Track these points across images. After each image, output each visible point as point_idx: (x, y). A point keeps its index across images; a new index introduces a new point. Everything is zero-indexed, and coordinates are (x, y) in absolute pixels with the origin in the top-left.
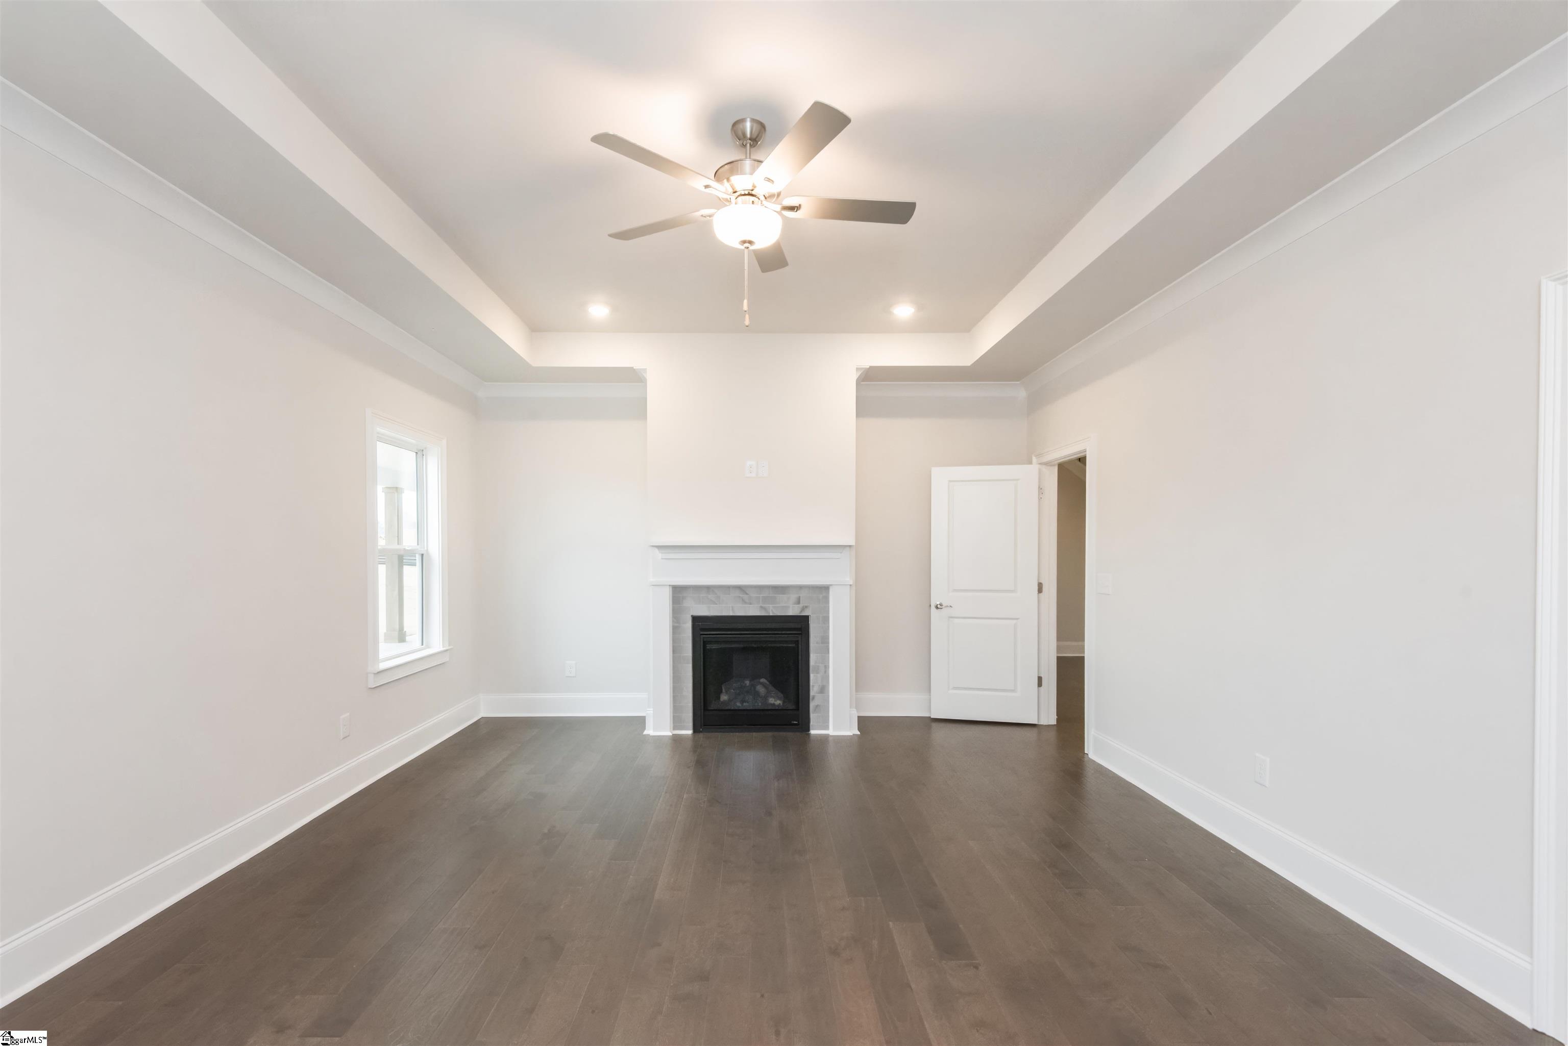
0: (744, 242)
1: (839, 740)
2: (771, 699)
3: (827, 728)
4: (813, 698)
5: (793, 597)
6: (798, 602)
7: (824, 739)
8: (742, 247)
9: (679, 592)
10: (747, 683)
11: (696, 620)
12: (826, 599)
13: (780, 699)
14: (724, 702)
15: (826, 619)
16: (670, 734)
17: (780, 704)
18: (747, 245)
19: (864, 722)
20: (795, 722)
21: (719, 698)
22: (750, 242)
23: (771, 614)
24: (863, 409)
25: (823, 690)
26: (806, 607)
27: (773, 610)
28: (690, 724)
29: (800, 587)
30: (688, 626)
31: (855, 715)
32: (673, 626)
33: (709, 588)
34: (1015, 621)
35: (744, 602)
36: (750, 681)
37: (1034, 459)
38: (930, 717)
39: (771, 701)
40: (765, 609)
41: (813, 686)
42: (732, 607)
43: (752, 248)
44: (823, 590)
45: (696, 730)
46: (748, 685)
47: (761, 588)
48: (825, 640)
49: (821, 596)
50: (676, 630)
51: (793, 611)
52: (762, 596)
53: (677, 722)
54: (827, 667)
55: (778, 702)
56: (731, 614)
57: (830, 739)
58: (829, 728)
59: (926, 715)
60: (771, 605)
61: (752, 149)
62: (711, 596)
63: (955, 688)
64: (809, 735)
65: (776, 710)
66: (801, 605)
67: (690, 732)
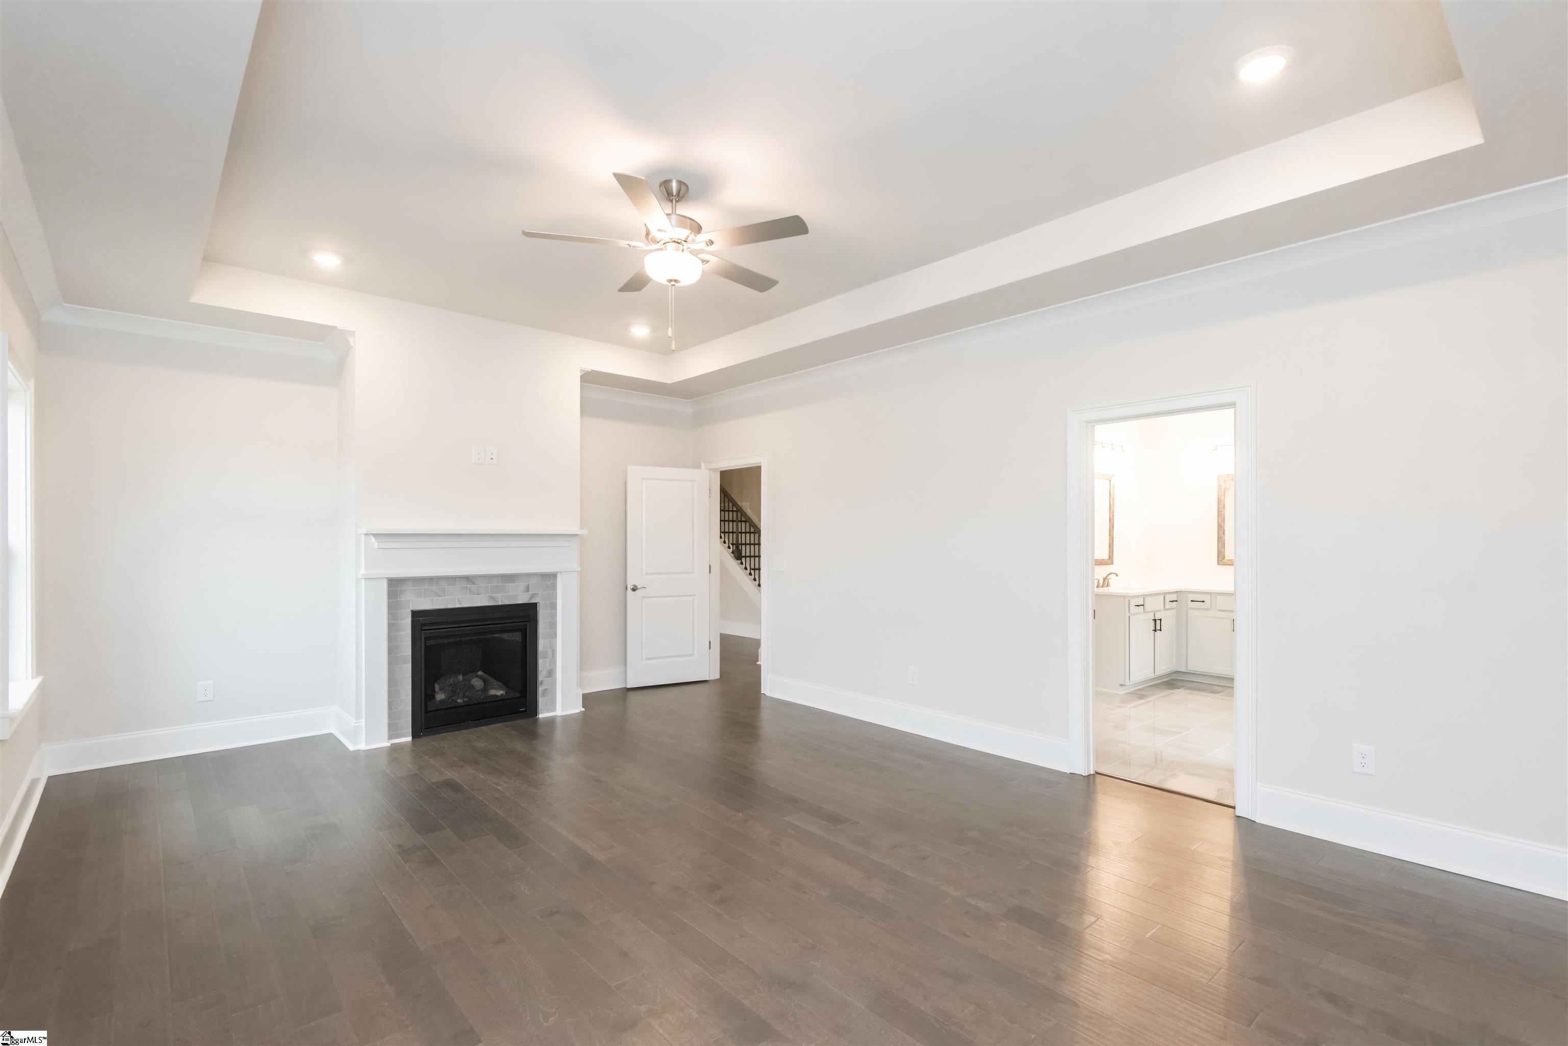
0: (670, 281)
1: (567, 719)
2: (492, 691)
3: (554, 709)
4: (542, 682)
5: (522, 585)
6: (527, 590)
7: (551, 721)
8: (668, 284)
9: (396, 585)
10: (461, 678)
11: (415, 614)
12: (554, 587)
13: (502, 689)
14: (441, 702)
15: (553, 607)
16: (389, 744)
17: (503, 694)
18: (673, 283)
19: (587, 699)
20: (523, 709)
21: (433, 698)
22: (676, 281)
23: (500, 603)
24: (587, 409)
25: (551, 673)
26: (535, 594)
27: (502, 600)
28: (409, 729)
29: (529, 576)
30: (407, 623)
31: (580, 692)
32: (388, 624)
33: (431, 580)
34: (693, 597)
35: (471, 592)
36: (463, 676)
37: (703, 465)
38: (626, 688)
39: (493, 692)
40: (494, 598)
41: (541, 671)
42: (458, 599)
43: (677, 285)
44: (550, 578)
45: (415, 735)
46: (461, 680)
47: (488, 578)
48: (553, 625)
49: (549, 583)
50: (392, 627)
51: (522, 598)
52: (491, 586)
53: (393, 730)
54: (554, 651)
55: (500, 693)
56: (458, 606)
57: (558, 720)
58: (556, 710)
59: (623, 686)
60: (499, 595)
61: (677, 203)
62: (435, 588)
63: (648, 659)
64: (537, 719)
65: (497, 700)
66: (530, 593)
67: (409, 739)
